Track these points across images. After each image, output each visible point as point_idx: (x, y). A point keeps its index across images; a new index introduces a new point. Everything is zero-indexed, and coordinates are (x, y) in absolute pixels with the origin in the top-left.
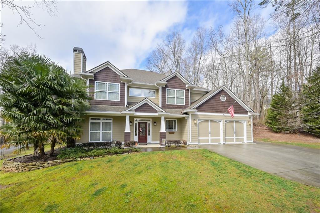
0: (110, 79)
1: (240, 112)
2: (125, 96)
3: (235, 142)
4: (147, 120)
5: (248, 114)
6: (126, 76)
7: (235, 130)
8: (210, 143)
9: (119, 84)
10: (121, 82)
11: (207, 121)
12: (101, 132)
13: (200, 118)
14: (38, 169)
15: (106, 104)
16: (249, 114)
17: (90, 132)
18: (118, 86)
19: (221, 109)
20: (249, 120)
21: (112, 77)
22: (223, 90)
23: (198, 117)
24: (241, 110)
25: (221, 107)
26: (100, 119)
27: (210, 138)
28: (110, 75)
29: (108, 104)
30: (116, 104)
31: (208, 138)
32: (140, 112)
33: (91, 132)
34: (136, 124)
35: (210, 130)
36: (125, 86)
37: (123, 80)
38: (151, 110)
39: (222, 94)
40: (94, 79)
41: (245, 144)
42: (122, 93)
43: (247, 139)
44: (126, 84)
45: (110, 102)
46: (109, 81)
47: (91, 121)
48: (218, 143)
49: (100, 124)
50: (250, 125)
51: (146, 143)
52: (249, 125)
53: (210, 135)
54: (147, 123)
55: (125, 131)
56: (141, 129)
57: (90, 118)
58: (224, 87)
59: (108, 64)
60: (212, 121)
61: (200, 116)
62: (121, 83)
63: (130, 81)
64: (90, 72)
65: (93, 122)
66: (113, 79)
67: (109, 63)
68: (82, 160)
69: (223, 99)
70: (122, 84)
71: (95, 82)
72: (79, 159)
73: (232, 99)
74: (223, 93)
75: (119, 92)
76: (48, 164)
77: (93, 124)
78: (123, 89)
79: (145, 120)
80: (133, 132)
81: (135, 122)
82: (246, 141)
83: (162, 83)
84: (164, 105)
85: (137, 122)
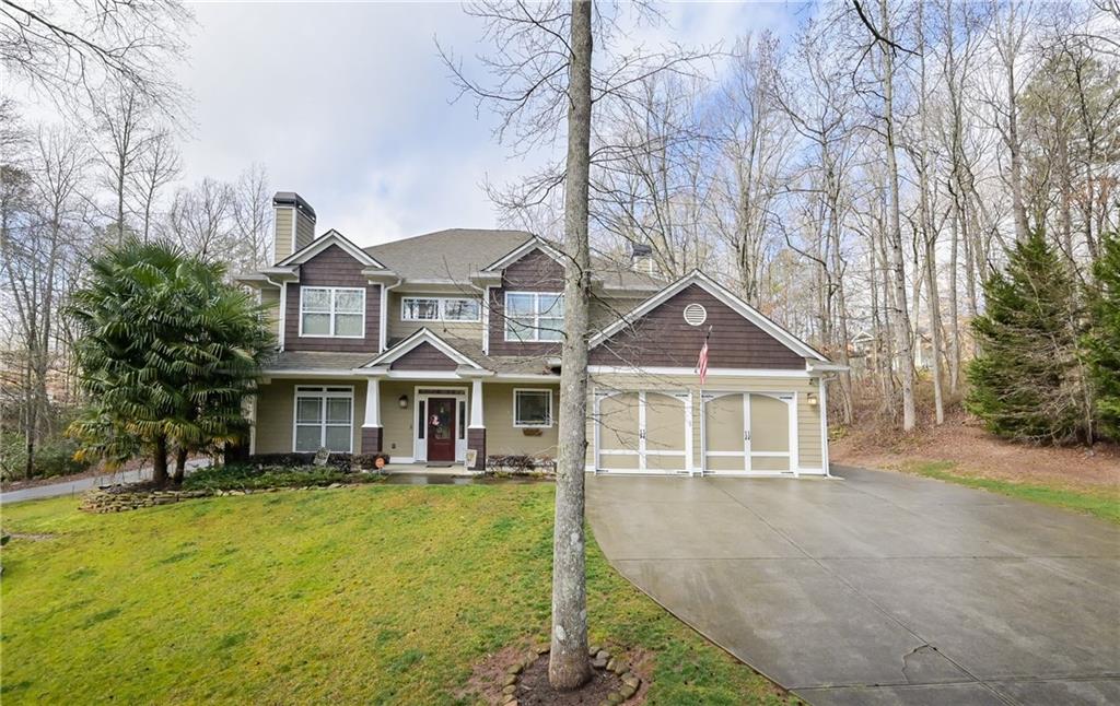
0: (340, 278)
1: (767, 361)
2: (379, 322)
3: (748, 471)
4: (453, 392)
5: (804, 368)
6: (380, 266)
7: (747, 427)
8: (643, 470)
9: (364, 289)
10: (370, 283)
12: (324, 425)
13: (605, 386)
14: (135, 508)
15: (329, 348)
16: (809, 368)
17: (295, 425)
18: (362, 297)
19: (685, 352)
20: (810, 389)
21: (343, 272)
22: (693, 287)
23: (596, 383)
24: (771, 354)
25: (686, 346)
26: (321, 390)
27: (643, 450)
28: (340, 266)
29: (334, 348)
30: (353, 348)
32: (409, 369)
33: (298, 427)
34: (422, 404)
35: (642, 426)
36: (380, 293)
37: (373, 278)
38: (441, 362)
39: (693, 301)
40: (298, 281)
41: (795, 479)
42: (373, 314)
43: (799, 461)
44: (382, 287)
45: (341, 343)
46: (337, 283)
47: (298, 394)
48: (675, 472)
49: (321, 403)
50: (816, 407)
51: (451, 463)
52: (809, 408)
54: (455, 399)
55: (363, 423)
56: (436, 418)
57: (297, 387)
58: (696, 277)
59: (333, 237)
60: (650, 395)
61: (600, 379)
62: (368, 287)
63: (393, 280)
64: (288, 265)
65: (303, 398)
66: (347, 278)
67: (336, 235)
68: (225, 494)
69: (695, 316)
70: (371, 290)
71: (302, 288)
72: (220, 492)
73: (730, 316)
74: (694, 297)
75: (364, 314)
76: (153, 499)
77: (302, 401)
78: (374, 302)
79: (448, 392)
80: (412, 427)
81: (418, 398)
82: (796, 470)
83: (487, 279)
84: (498, 346)
85: (425, 398)
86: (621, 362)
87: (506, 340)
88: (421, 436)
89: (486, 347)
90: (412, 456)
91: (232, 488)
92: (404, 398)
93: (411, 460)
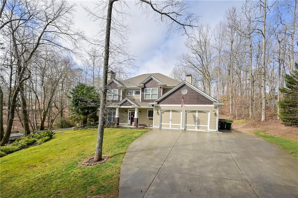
2: (120, 96)
3: (196, 130)
5: (213, 104)
7: (197, 119)
8: (170, 128)
9: (118, 90)
10: (119, 88)
11: (169, 111)
13: (162, 109)
15: (112, 102)
20: (214, 110)
22: (185, 85)
23: (161, 108)
24: (204, 101)
27: (170, 124)
28: (114, 85)
30: (116, 102)
31: (169, 124)
32: (124, 106)
33: (108, 117)
35: (171, 118)
38: (130, 104)
41: (209, 132)
42: (119, 94)
43: (210, 128)
44: (121, 89)
46: (113, 89)
47: (108, 111)
48: (178, 129)
50: (215, 114)
52: (213, 114)
53: (170, 122)
55: (115, 116)
56: (132, 116)
58: (185, 83)
59: (112, 79)
60: (173, 111)
61: (161, 107)
66: (115, 87)
69: (184, 92)
74: (184, 87)
79: (133, 110)
80: (127, 117)
81: (129, 112)
82: (209, 130)
83: (141, 86)
84: (143, 100)
85: (130, 111)
86: (166, 104)
87: (144, 99)
88: (129, 119)
89: (140, 101)
90: (127, 123)
91: (91, 128)
92: (126, 111)
93: (127, 124)
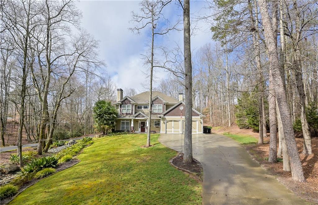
0: (128, 103)
4: (145, 121)
6: (133, 101)
8: (173, 133)
9: (131, 105)
11: (171, 121)
12: (125, 126)
17: (121, 126)
19: (180, 114)
20: (200, 119)
22: (181, 103)
23: (166, 119)
26: (125, 121)
27: (173, 130)
28: (127, 101)
29: (127, 114)
30: (130, 114)
32: (138, 117)
34: (140, 123)
35: (173, 126)
36: (133, 105)
37: (132, 103)
38: (142, 116)
39: (181, 106)
47: (121, 121)
48: (178, 133)
49: (125, 123)
50: (201, 122)
53: (173, 128)
55: (131, 126)
56: (142, 125)
59: (127, 97)
60: (174, 121)
63: (135, 103)
64: (120, 102)
69: (181, 108)
71: (122, 105)
75: (131, 109)
77: (122, 123)
78: (132, 107)
80: (138, 127)
82: (198, 133)
86: (170, 116)
87: (153, 112)
90: (138, 131)
92: (137, 122)
